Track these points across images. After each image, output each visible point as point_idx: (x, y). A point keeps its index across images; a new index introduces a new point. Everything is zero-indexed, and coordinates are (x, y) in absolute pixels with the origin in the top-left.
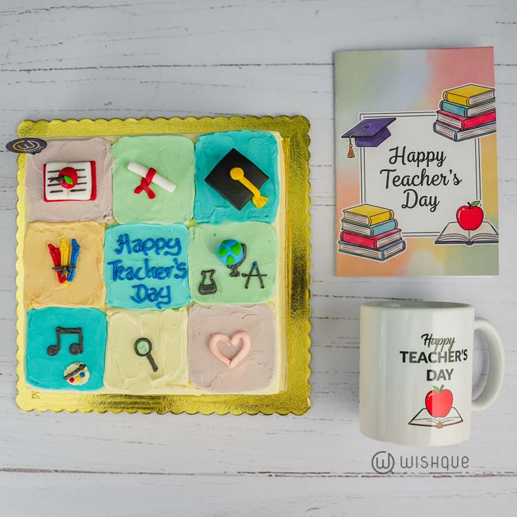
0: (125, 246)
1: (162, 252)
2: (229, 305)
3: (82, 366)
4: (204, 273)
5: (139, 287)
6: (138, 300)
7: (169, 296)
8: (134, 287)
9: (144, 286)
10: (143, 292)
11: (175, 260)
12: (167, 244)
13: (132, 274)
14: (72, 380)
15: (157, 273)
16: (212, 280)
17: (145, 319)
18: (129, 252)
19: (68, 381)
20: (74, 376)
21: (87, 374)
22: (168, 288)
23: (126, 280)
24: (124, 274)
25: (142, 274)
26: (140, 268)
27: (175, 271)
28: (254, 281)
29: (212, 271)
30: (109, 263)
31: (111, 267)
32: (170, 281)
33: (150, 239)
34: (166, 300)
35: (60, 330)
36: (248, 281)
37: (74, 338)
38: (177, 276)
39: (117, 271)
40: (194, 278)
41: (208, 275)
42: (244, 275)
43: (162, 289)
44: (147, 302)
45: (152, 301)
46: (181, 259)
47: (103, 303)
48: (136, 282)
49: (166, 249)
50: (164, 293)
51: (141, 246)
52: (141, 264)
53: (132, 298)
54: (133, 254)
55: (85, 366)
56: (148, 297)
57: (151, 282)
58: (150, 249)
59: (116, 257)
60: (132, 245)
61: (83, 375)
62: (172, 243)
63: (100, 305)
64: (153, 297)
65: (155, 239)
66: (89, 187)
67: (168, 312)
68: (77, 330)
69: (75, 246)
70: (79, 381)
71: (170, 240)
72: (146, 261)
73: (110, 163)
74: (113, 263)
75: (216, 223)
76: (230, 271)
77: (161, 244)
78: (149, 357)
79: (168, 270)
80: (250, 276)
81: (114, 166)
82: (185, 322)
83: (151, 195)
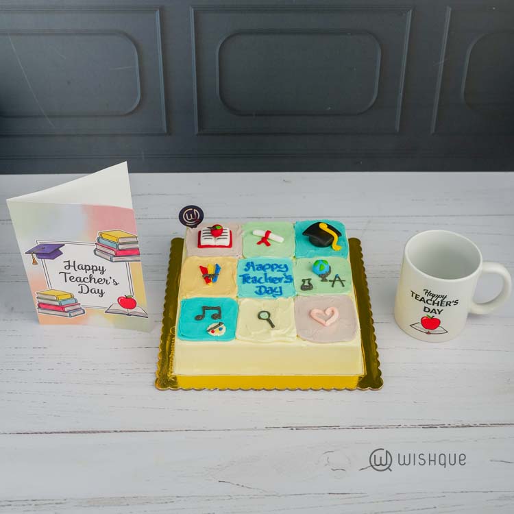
0: (251, 268)
1: (275, 271)
2: (322, 295)
3: (220, 324)
4: (304, 281)
5: (260, 287)
6: (260, 293)
7: (281, 292)
8: (257, 287)
9: (264, 287)
10: (263, 290)
11: (285, 275)
12: (279, 266)
13: (255, 280)
14: (213, 332)
15: (273, 280)
16: (309, 283)
17: (266, 302)
18: (254, 270)
19: (210, 333)
20: (215, 330)
21: (224, 328)
22: (280, 288)
23: (252, 284)
24: (250, 281)
25: (263, 280)
26: (261, 278)
27: (284, 280)
28: (337, 284)
29: (309, 280)
30: (240, 276)
31: (242, 278)
32: (282, 284)
33: (268, 265)
34: (279, 293)
35: (205, 308)
36: (334, 283)
37: (216, 312)
38: (286, 282)
39: (245, 279)
40: (298, 283)
41: (307, 281)
42: (330, 281)
43: (276, 288)
44: (266, 294)
45: (269, 294)
46: (287, 274)
47: (236, 296)
48: (258, 284)
49: (278, 269)
50: (278, 290)
51: (262, 267)
52: (263, 276)
53: (256, 292)
54: (256, 271)
55: (223, 323)
56: (267, 292)
57: (268, 285)
58: (268, 269)
59: (245, 273)
60: (256, 267)
61: (220, 329)
62: (282, 266)
63: (233, 296)
64: (270, 292)
65: (271, 264)
66: (229, 237)
67: (280, 299)
68: (218, 308)
69: (217, 268)
70: (217, 333)
71: (281, 265)
72: (266, 274)
73: (242, 232)
74: (243, 276)
75: (310, 257)
76: (321, 279)
77: (275, 267)
78: (268, 320)
79: (280, 280)
80: (334, 281)
81: (243, 234)
82: (293, 304)
83: (268, 244)
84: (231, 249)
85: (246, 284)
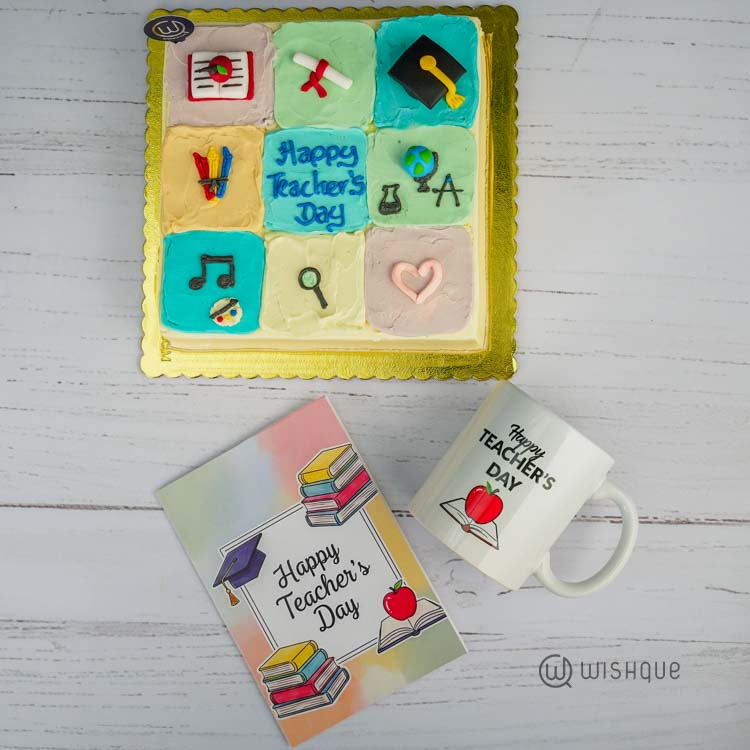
0: (289, 155)
1: (334, 163)
2: (416, 227)
3: (234, 302)
4: (385, 188)
5: (305, 206)
6: (304, 221)
7: (342, 217)
8: (299, 205)
9: (312, 205)
10: (310, 212)
11: (350, 172)
12: (340, 153)
13: (297, 190)
14: (220, 319)
15: (328, 188)
16: (395, 196)
17: (312, 245)
18: (294, 163)
19: (215, 320)
20: (222, 315)
21: (240, 312)
22: (342, 207)
23: (289, 197)
24: (286, 190)
25: (309, 189)
26: (307, 182)
27: (350, 186)
28: (448, 197)
29: (396, 186)
30: (269, 177)
31: (271, 181)
32: (344, 198)
33: (320, 147)
34: (338, 221)
35: (206, 259)
36: (440, 198)
37: (223, 268)
38: (352, 192)
39: (278, 185)
40: (374, 194)
41: (391, 190)
42: (435, 191)
43: (334, 208)
44: (315, 223)
45: (321, 222)
46: (357, 171)
47: (260, 225)
48: (301, 199)
49: (339, 159)
50: (337, 212)
51: (309, 155)
52: (310, 178)
53: (297, 219)
54: (299, 164)
55: (236, 301)
56: (317, 217)
57: (321, 200)
58: (320, 158)
59: (277, 168)
60: (297, 154)
61: (234, 313)
62: (347, 152)
63: (257, 228)
64: (322, 218)
65: (325, 146)
66: (245, 81)
67: (341, 235)
68: (228, 259)
69: (227, 156)
70: (229, 321)
71: (345, 148)
72: (315, 173)
73: (271, 55)
74: (274, 176)
75: (401, 127)
76: (417, 185)
77: (333, 153)
78: (317, 289)
79: (341, 185)
80: (442, 191)
81: (275, 58)
82: (362, 248)
83: (322, 93)
84: (253, 101)
85: (280, 198)
